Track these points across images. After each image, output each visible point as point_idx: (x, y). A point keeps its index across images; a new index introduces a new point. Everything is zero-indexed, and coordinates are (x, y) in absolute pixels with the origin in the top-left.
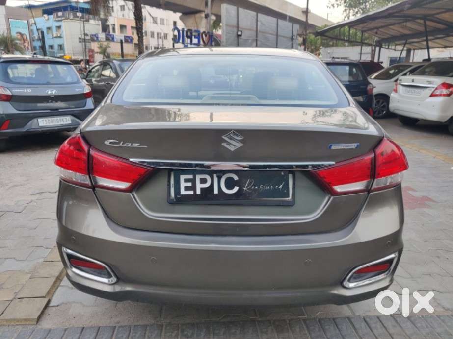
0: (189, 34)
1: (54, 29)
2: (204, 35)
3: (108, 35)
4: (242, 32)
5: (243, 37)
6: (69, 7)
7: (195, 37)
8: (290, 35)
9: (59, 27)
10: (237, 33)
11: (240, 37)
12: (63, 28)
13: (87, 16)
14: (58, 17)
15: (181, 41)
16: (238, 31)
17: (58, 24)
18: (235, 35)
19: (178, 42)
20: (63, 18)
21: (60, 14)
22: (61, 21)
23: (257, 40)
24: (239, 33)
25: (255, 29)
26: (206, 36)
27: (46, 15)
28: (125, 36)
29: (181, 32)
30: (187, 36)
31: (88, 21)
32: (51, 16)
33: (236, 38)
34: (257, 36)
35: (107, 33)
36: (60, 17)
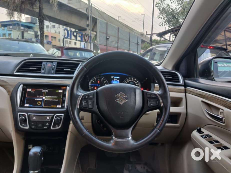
0: (75, 34)
1: (7, 35)
2: (85, 36)
3: (37, 39)
4: (109, 36)
5: (109, 40)
6: (17, 24)
7: (79, 36)
8: (136, 42)
9: (10, 34)
10: (106, 37)
11: (108, 40)
12: (12, 35)
13: (27, 29)
14: (10, 28)
15: (69, 38)
16: (107, 36)
17: (10, 32)
18: (105, 38)
19: (67, 38)
20: (13, 29)
21: (11, 27)
22: (11, 31)
23: (118, 43)
24: (108, 37)
25: (117, 36)
26: (86, 36)
27: (3, 27)
28: (47, 41)
29: (69, 32)
30: (74, 35)
31: (27, 32)
32: (6, 28)
33: (106, 40)
34: (118, 41)
35: (37, 38)
36: (11, 28)
